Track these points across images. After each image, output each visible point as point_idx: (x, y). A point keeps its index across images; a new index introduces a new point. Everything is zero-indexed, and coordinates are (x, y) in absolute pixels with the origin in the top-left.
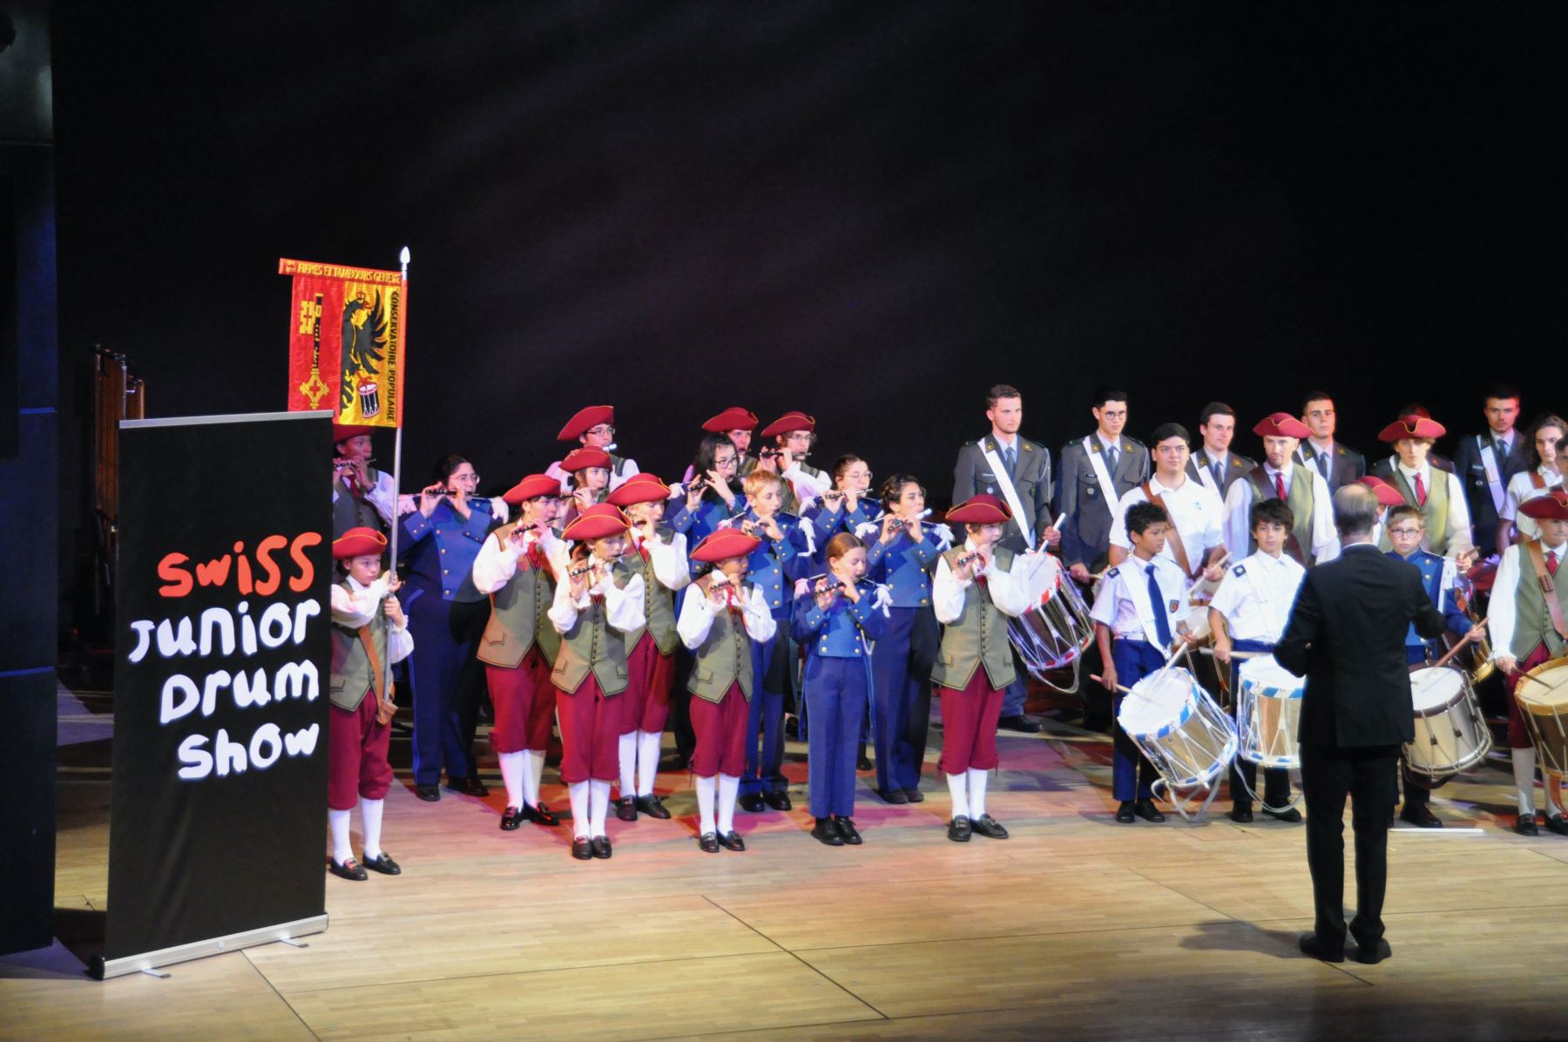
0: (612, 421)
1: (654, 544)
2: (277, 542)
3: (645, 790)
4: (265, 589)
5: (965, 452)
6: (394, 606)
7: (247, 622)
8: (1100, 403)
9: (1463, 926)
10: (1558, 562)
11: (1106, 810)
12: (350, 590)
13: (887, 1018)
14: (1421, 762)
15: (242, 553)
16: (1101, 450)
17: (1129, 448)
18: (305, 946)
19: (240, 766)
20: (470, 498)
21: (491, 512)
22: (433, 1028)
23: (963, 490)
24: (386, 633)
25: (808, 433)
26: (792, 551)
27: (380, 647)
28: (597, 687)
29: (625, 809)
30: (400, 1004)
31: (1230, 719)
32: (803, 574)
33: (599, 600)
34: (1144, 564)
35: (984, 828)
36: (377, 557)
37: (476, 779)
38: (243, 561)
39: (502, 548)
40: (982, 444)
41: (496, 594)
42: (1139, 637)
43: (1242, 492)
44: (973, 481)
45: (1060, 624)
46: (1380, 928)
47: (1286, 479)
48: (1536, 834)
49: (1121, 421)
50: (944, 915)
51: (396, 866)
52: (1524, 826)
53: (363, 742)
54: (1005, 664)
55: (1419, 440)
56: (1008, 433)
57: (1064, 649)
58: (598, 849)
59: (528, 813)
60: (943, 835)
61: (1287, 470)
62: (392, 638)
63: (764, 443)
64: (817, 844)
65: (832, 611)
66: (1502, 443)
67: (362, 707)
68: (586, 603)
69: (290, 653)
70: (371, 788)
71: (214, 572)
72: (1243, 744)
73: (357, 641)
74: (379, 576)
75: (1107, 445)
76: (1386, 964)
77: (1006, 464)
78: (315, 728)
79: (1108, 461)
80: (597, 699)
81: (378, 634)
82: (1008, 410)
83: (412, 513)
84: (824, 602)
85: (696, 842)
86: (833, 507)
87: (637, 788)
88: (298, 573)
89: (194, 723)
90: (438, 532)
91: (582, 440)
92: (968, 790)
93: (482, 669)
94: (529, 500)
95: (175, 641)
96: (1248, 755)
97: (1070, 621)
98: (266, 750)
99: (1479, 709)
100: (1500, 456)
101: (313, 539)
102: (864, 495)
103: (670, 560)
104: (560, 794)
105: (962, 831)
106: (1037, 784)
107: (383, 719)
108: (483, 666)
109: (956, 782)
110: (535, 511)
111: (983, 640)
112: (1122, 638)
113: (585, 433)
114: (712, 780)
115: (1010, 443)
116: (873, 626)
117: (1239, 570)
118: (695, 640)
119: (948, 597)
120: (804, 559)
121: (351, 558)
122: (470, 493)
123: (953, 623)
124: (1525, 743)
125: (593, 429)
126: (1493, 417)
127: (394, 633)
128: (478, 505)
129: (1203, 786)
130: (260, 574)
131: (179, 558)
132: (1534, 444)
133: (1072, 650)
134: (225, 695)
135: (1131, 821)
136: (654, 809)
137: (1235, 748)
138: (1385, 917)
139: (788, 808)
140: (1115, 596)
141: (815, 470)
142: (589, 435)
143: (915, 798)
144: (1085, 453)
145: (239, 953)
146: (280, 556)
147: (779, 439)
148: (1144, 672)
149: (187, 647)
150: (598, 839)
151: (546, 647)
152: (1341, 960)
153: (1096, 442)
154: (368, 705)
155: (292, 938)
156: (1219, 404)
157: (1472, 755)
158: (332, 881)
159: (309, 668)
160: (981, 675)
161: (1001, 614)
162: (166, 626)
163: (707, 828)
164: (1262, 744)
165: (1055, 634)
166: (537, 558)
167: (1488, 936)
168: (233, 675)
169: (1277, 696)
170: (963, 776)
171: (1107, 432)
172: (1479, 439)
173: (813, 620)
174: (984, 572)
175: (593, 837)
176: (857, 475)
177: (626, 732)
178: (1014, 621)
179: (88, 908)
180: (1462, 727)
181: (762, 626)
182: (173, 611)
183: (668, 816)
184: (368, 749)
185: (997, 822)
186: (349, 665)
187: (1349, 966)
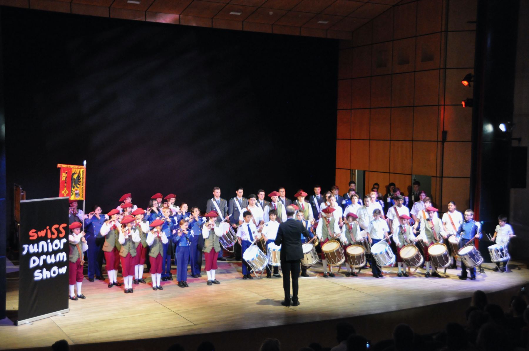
0: (131, 196)
1: (141, 223)
2: (56, 226)
3: (140, 277)
4: (54, 237)
5: (209, 202)
6: (84, 239)
7: (50, 244)
8: (237, 190)
9: (314, 297)
10: (330, 221)
11: (241, 277)
12: (73, 236)
13: (195, 325)
14: (305, 263)
15: (49, 229)
16: (238, 200)
17: (244, 200)
18: (64, 315)
19: (49, 276)
20: (100, 215)
21: (105, 218)
22: (94, 333)
23: (208, 210)
24: (82, 245)
25: (174, 198)
26: (173, 224)
27: (81, 248)
28: (130, 255)
29: (136, 282)
30: (87, 327)
31: (266, 256)
32: (175, 229)
33: (130, 237)
34: (247, 224)
35: (215, 282)
36: (80, 228)
37: (102, 276)
38: (49, 231)
39: (107, 225)
40: (212, 199)
41: (106, 236)
42: (246, 240)
43: (267, 208)
44: (210, 208)
45: (229, 237)
46: (297, 298)
47: (276, 205)
48: (327, 277)
49: (242, 194)
50: (206, 302)
51: (85, 297)
52: (325, 276)
53: (77, 269)
54: (218, 247)
55: (302, 196)
56: (218, 197)
57: (231, 243)
58: (130, 291)
59: (114, 284)
60: (206, 284)
61: (276, 204)
62: (83, 246)
63: (164, 201)
64: (179, 288)
65: (181, 237)
66: (318, 197)
67: (77, 262)
68: (127, 237)
69: (60, 251)
70: (79, 280)
71: (42, 233)
72: (269, 261)
73: (76, 247)
74: (80, 232)
75: (239, 199)
76: (299, 306)
77: (217, 204)
78: (66, 267)
79: (239, 202)
80: (130, 258)
81: (80, 245)
82: (217, 192)
83: (87, 219)
84: (180, 235)
85: (152, 289)
86: (180, 214)
87: (139, 277)
88: (61, 233)
89: (38, 267)
90: (93, 222)
91: (125, 201)
92: (211, 274)
93: (103, 253)
94: (113, 215)
95: (33, 249)
96: (270, 263)
97: (232, 237)
98: (54, 273)
99: (316, 252)
100: (317, 199)
101: (65, 225)
102: (187, 211)
103: (145, 227)
104: (122, 279)
105: (210, 283)
106: (226, 272)
107: (82, 264)
108: (103, 252)
109: (208, 273)
110: (114, 217)
111: (213, 242)
112: (243, 240)
113: (125, 200)
114: (155, 274)
115: (218, 199)
116: (191, 239)
117: (267, 225)
118: (150, 244)
119: (205, 233)
120: (175, 226)
121: (74, 229)
122: (100, 214)
123: (207, 239)
124: (324, 259)
125: (127, 199)
126: (316, 191)
127: (84, 245)
128: (102, 216)
129: (261, 270)
130: (52, 233)
131: (34, 230)
132: (325, 197)
133: (233, 243)
134: (45, 261)
135: (246, 279)
136: (142, 281)
137: (267, 262)
138: (299, 296)
139: (172, 280)
140: (241, 231)
141: (176, 206)
142: (126, 200)
143: (200, 276)
144: (234, 201)
145: (49, 318)
146: (57, 230)
147: (168, 200)
148: (248, 247)
149: (36, 250)
150: (130, 289)
151: (117, 247)
152: (290, 306)
153: (237, 198)
154: (78, 261)
155: (61, 314)
156: (261, 190)
157: (315, 261)
158: (70, 301)
159: (64, 254)
160: (213, 250)
161: (217, 236)
162: (31, 245)
163: (154, 285)
164: (273, 261)
165: (229, 240)
166: (115, 227)
167: (318, 299)
168: (47, 256)
169: (275, 250)
170: (210, 271)
171: (239, 196)
172: (313, 196)
173: (177, 239)
174: (213, 227)
175: (129, 288)
176: (185, 207)
177: (136, 265)
178: (221, 238)
179: (14, 310)
180: (313, 256)
181: (165, 240)
182: (33, 242)
183: (145, 283)
184: (78, 271)
185: (218, 281)
186: (74, 252)
187: (291, 307)
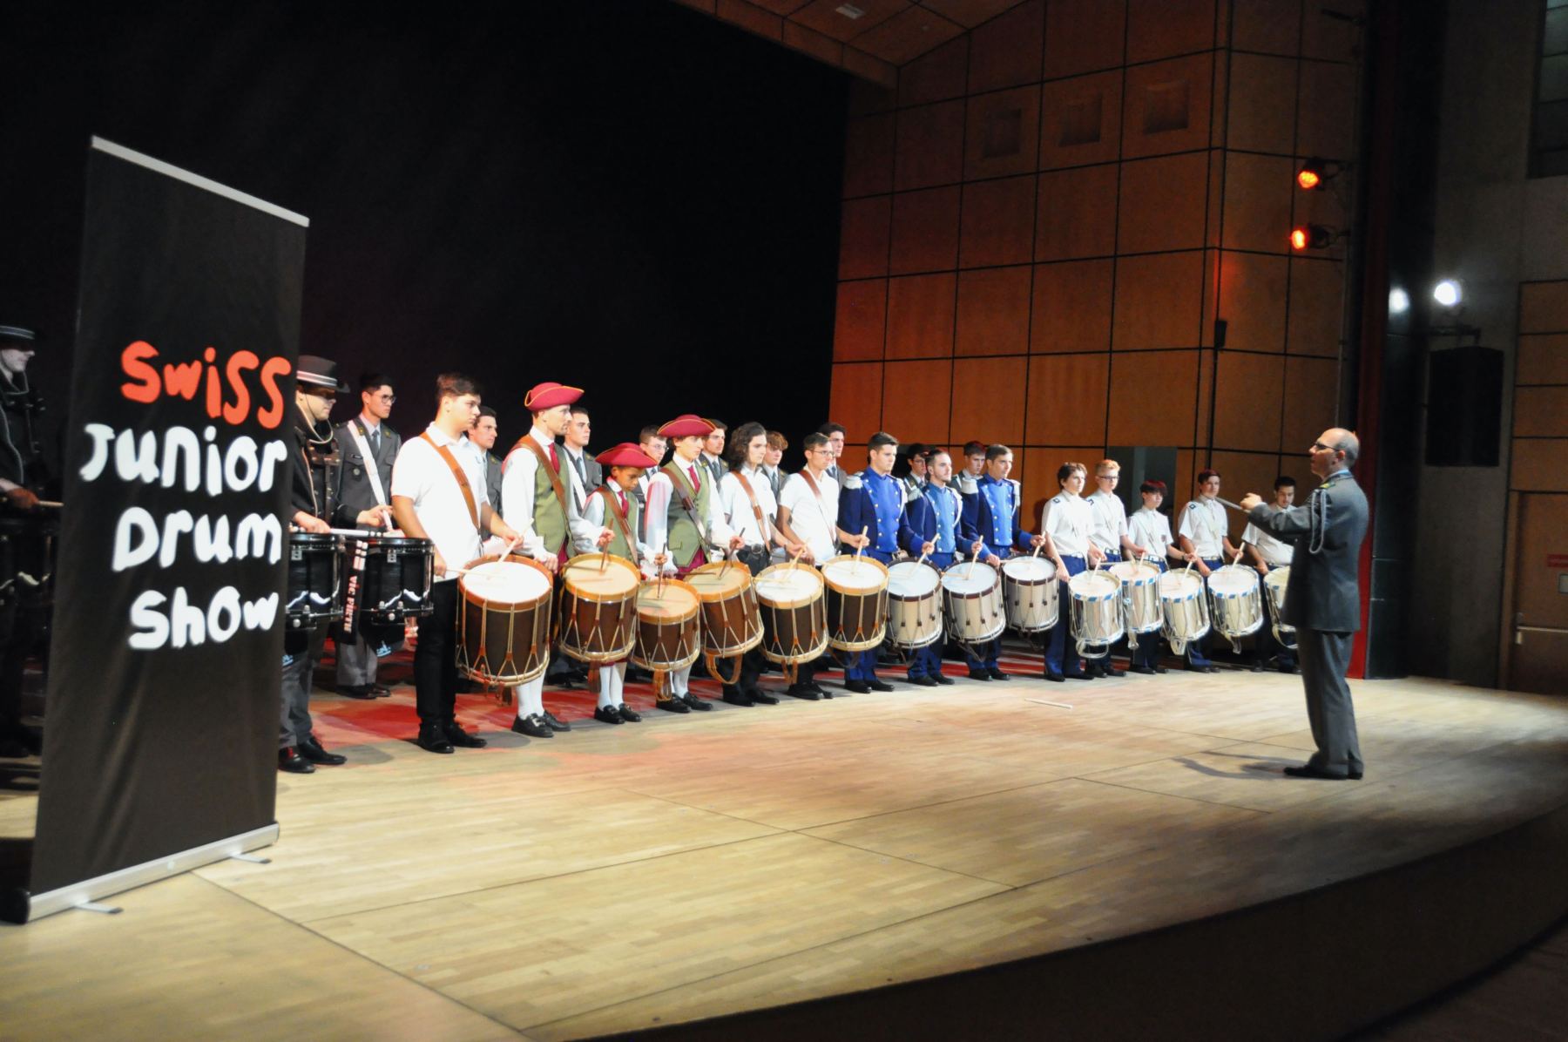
2: (248, 360)
4: (236, 415)
7: (213, 451)
15: (212, 364)
18: (266, 862)
19: (198, 638)
69: (254, 501)
71: (183, 380)
78: (274, 599)
89: (149, 575)
95: (135, 459)
98: (224, 619)
101: (282, 367)
130: (229, 396)
131: (144, 349)
145: (187, 877)
146: (251, 378)
149: (148, 472)
155: (244, 853)
159: (272, 524)
162: (127, 436)
168: (196, 518)
182: (135, 420)
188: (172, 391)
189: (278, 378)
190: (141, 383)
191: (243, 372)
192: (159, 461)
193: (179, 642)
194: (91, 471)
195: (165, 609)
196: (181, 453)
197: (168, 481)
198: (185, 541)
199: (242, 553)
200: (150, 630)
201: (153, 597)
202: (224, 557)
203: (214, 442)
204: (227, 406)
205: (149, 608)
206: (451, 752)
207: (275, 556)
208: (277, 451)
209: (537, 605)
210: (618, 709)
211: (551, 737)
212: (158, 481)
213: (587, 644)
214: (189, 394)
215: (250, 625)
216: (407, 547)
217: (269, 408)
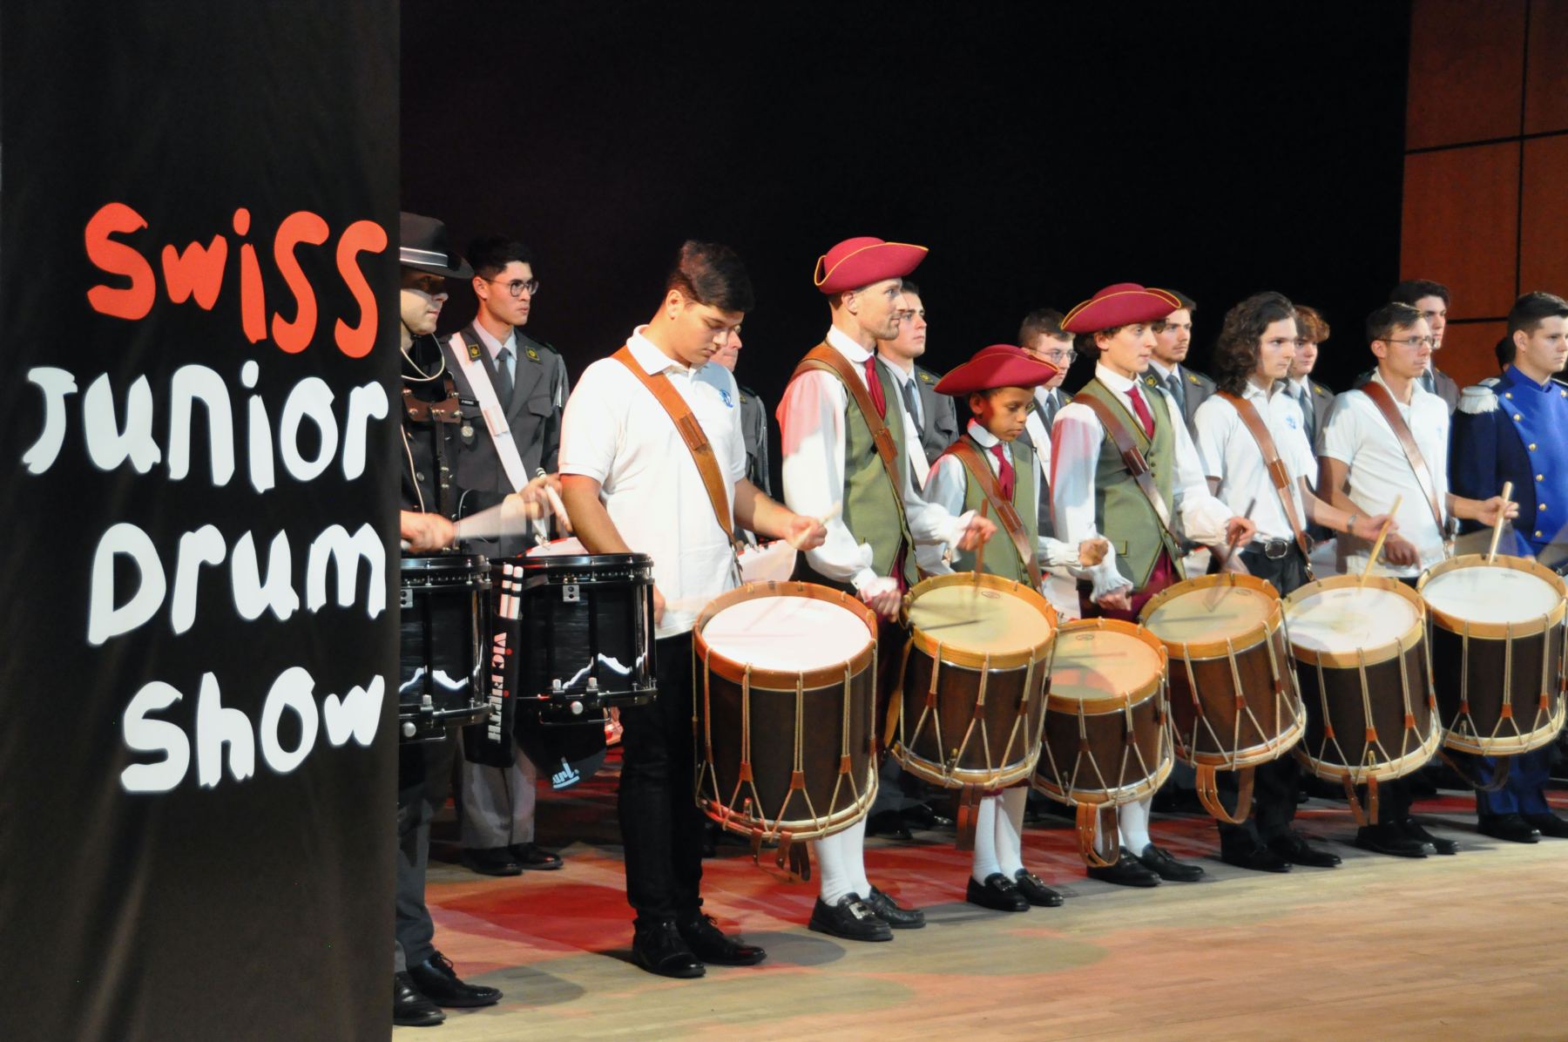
2: (311, 228)
4: (295, 337)
15: (249, 240)
19: (242, 767)
69: (336, 501)
71: (195, 275)
78: (378, 688)
88: (352, 314)
89: (156, 650)
95: (118, 432)
98: (289, 730)
131: (128, 219)
134: (215, 586)
146: (317, 266)
159: (369, 543)
162: (100, 392)
182: (116, 356)
188: (177, 296)
189: (364, 258)
190: (121, 282)
191: (303, 252)
192: (161, 433)
193: (210, 776)
194: (41, 457)
195: (183, 715)
196: (199, 411)
197: (179, 468)
198: (215, 581)
199: (316, 600)
200: (158, 756)
201: (159, 694)
202: (285, 607)
203: (256, 390)
204: (277, 318)
205: (151, 715)
206: (699, 974)
207: (377, 603)
208: (370, 401)
209: (848, 676)
210: (1014, 881)
211: (889, 939)
212: (161, 469)
213: (959, 753)
214: (207, 300)
215: (337, 738)
216: (598, 570)
217: (354, 321)
